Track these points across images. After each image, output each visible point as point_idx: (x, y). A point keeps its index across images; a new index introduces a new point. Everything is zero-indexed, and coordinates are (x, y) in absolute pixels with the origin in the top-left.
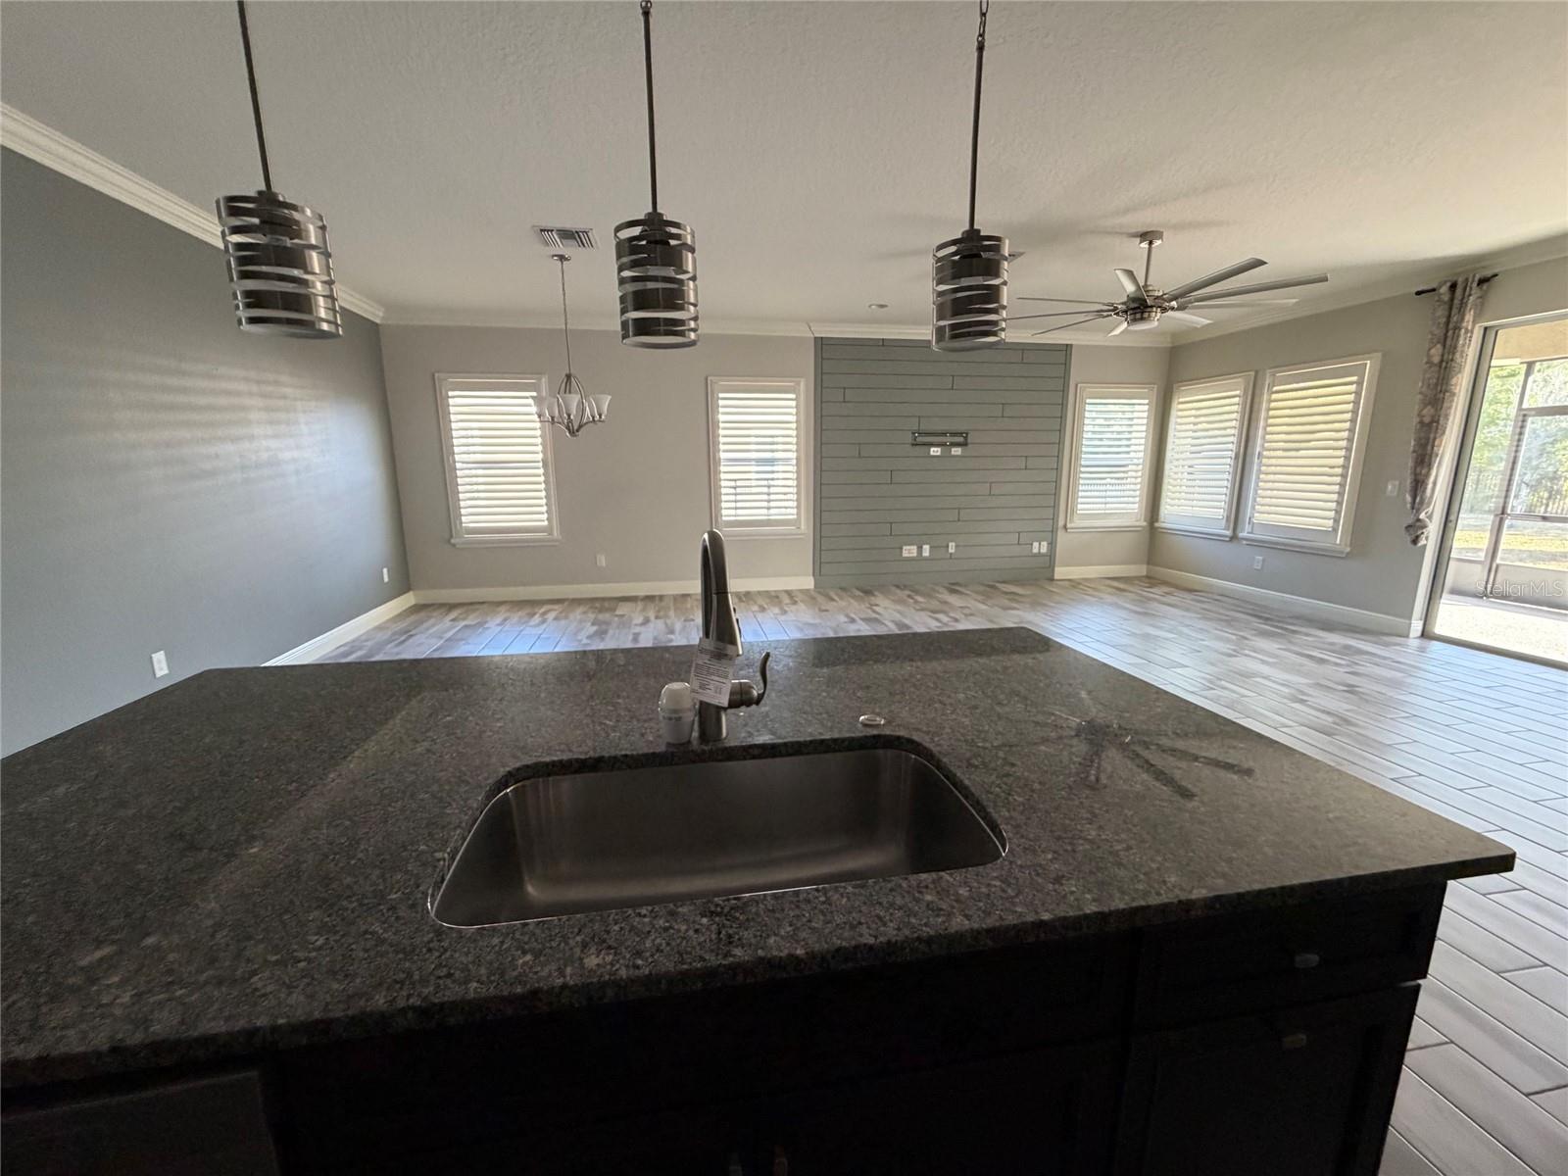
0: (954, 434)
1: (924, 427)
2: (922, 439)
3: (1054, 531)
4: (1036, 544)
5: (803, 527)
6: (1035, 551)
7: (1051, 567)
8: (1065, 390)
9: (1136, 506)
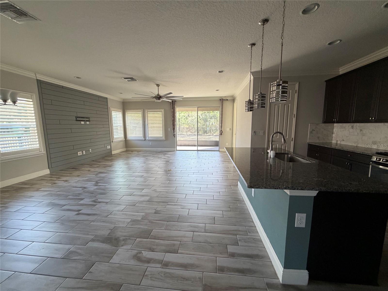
0: (86, 118)
1: (79, 115)
2: (78, 119)
3: (110, 143)
4: (108, 146)
5: (42, 151)
6: (108, 148)
7: (111, 152)
8: (108, 109)
9: (123, 135)
